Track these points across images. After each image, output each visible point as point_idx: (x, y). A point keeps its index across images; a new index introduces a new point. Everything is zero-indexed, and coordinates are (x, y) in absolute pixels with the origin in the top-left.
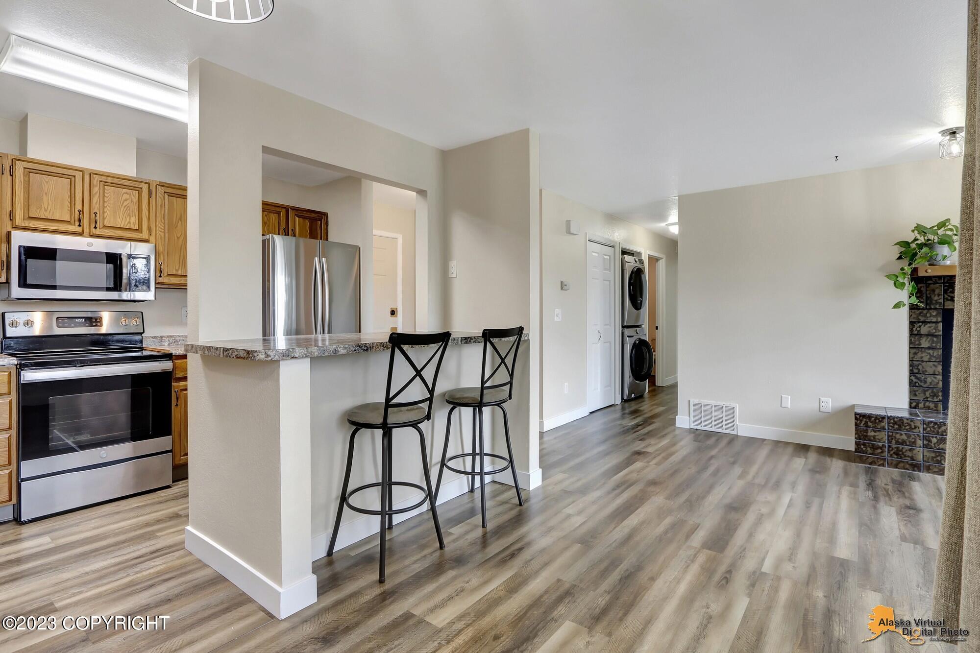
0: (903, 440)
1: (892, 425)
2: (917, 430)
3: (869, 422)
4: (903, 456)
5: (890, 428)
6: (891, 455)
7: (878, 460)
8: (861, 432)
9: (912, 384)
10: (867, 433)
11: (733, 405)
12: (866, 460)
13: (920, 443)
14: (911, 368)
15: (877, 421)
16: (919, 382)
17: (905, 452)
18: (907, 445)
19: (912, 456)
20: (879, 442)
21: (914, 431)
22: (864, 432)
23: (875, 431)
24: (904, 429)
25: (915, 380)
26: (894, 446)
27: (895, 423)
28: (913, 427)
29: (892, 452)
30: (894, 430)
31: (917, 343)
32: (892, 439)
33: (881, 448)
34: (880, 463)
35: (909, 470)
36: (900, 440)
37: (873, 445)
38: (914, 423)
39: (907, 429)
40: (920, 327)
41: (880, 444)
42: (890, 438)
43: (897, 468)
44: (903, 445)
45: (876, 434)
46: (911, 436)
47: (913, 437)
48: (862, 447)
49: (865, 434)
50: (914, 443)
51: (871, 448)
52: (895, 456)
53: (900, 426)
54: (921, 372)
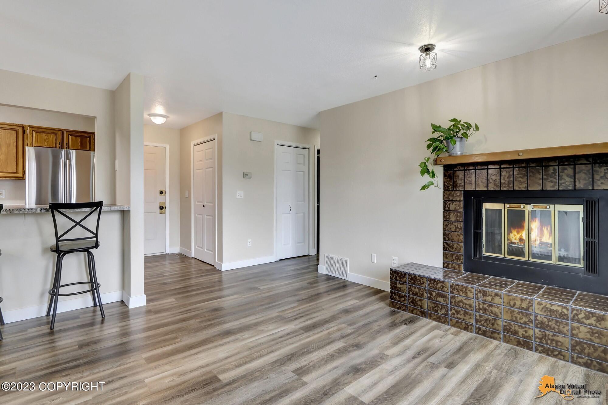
0: (416, 292)
1: (410, 280)
2: (424, 285)
3: (397, 277)
4: (416, 304)
5: (409, 282)
6: (410, 303)
7: (403, 306)
8: (393, 284)
9: (445, 249)
10: (396, 285)
11: (346, 259)
12: (396, 305)
13: (426, 295)
14: (444, 236)
15: (402, 276)
16: (449, 247)
17: (417, 301)
18: (418, 296)
19: (421, 305)
20: (403, 292)
21: (422, 285)
22: (395, 284)
23: (401, 284)
24: (417, 284)
25: (446, 246)
26: (411, 296)
27: (412, 279)
28: (422, 283)
29: (410, 301)
30: (411, 284)
31: (448, 217)
32: (410, 291)
33: (404, 297)
34: (403, 309)
35: (419, 315)
36: (414, 292)
37: (400, 294)
38: (422, 279)
39: (418, 284)
40: (449, 204)
41: (404, 294)
42: (409, 290)
43: (413, 313)
44: (416, 296)
45: (401, 286)
46: (420, 289)
47: (422, 290)
48: (394, 295)
49: (395, 285)
50: (422, 295)
51: (398, 296)
52: (412, 304)
53: (414, 281)
54: (450, 240)
